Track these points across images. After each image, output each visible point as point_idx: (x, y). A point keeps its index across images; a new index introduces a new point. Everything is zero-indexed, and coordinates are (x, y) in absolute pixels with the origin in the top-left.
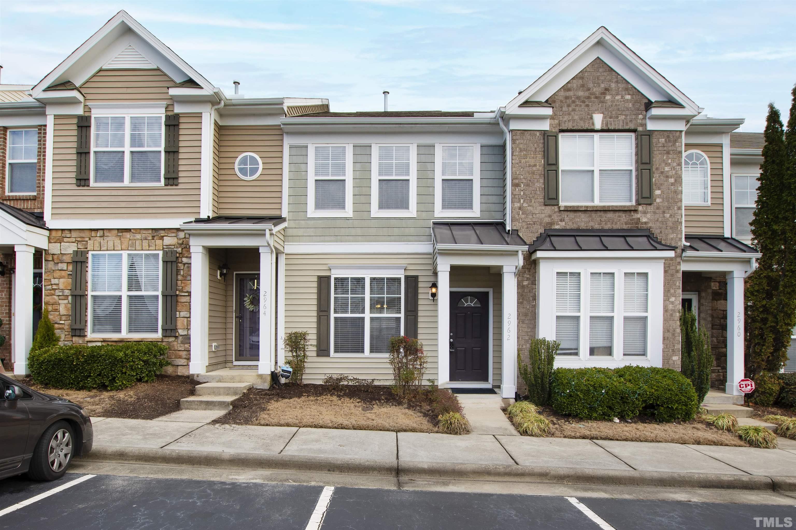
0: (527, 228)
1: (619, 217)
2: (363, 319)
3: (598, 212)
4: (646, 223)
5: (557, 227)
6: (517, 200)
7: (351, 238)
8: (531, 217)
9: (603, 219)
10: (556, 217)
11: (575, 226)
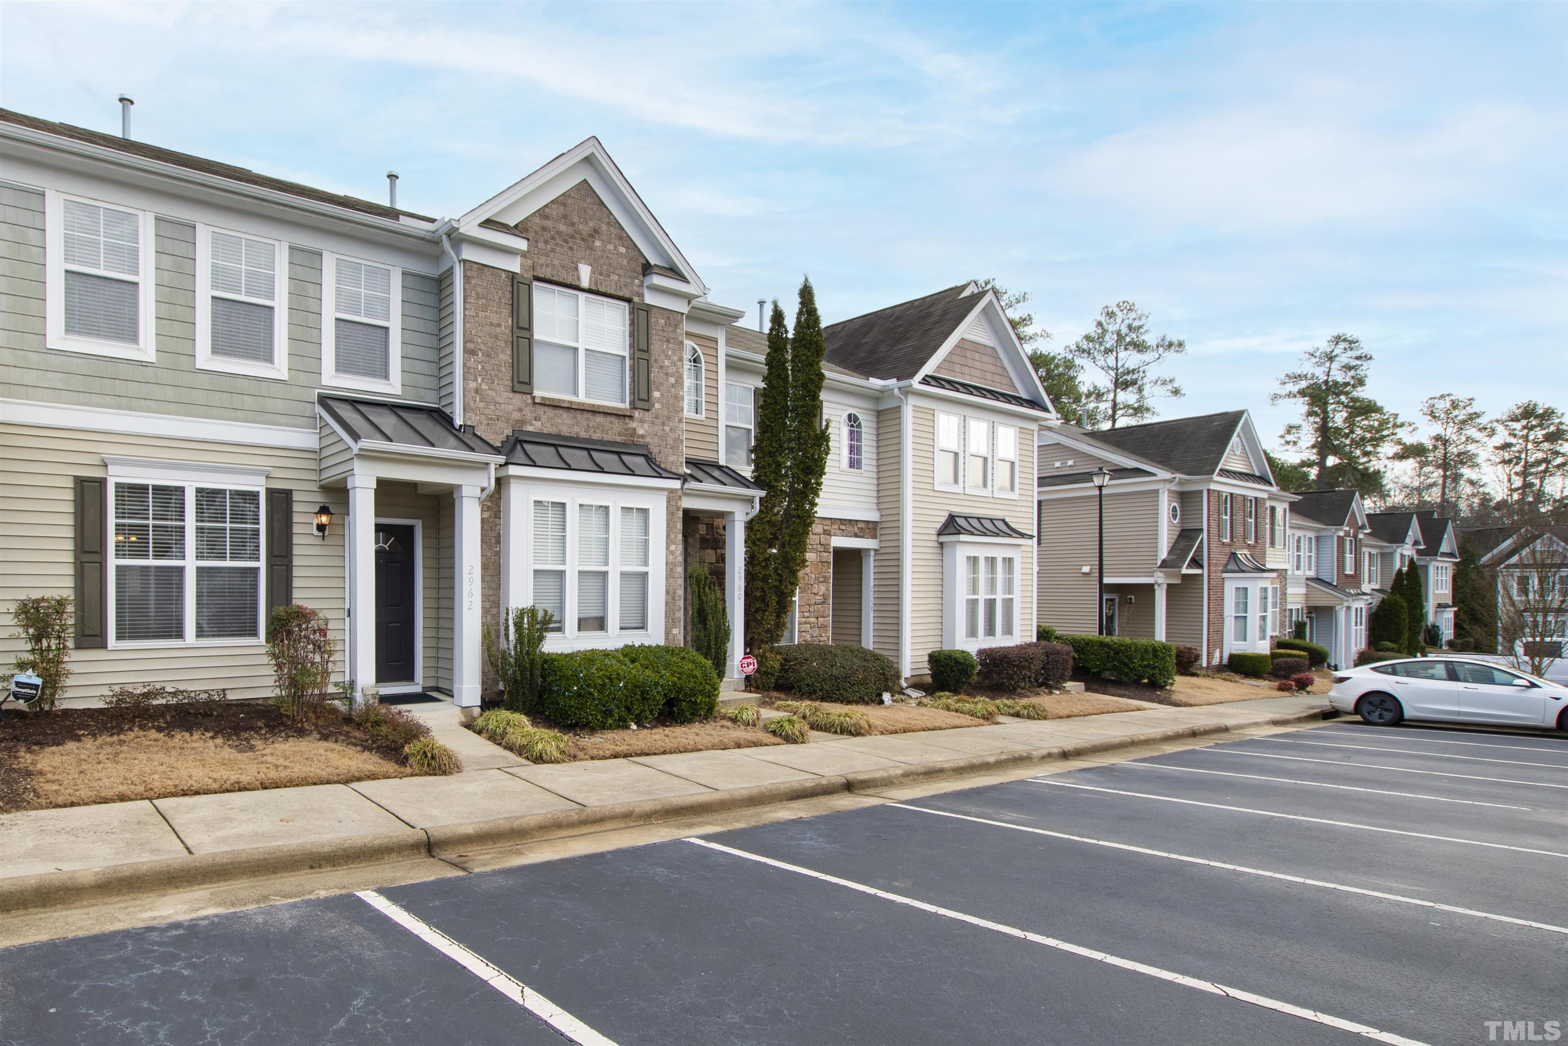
0: (488, 425)
1: (611, 423)
2: (181, 570)
3: (585, 413)
4: (643, 436)
5: (530, 429)
6: (472, 377)
7: (152, 404)
8: (493, 408)
9: (591, 425)
10: (528, 413)
11: (554, 431)
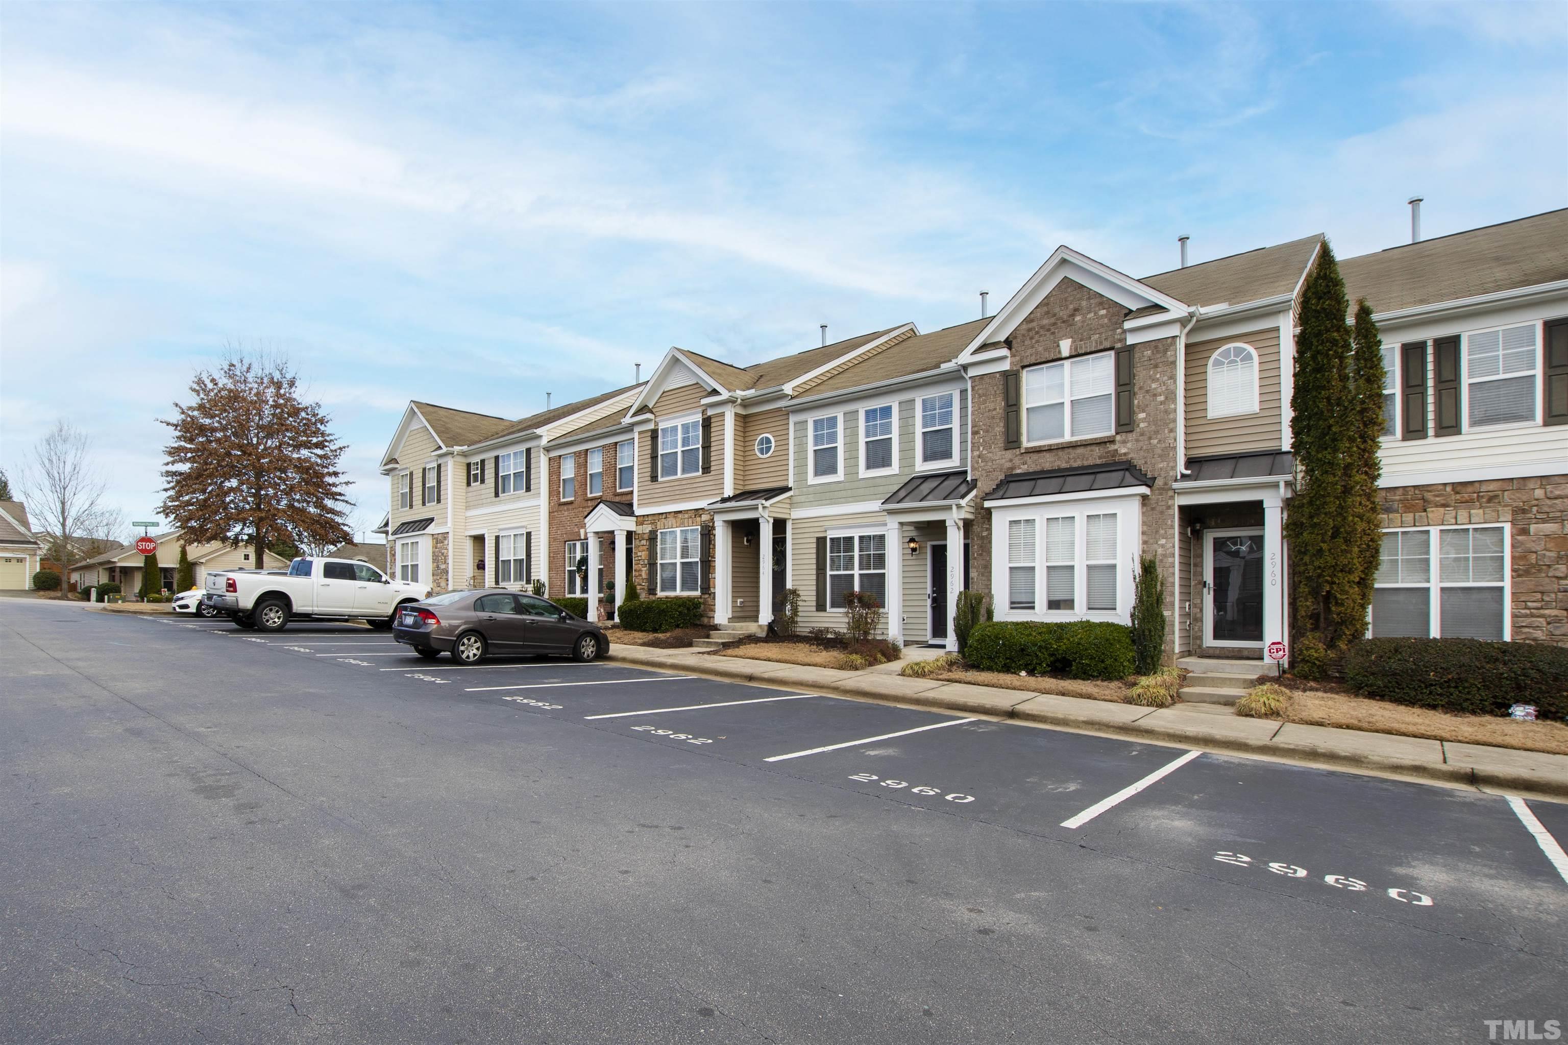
0: (987, 476)
1: (1092, 451)
2: (852, 575)
3: (1066, 449)
4: (1125, 454)
5: (1019, 471)
6: (976, 448)
7: (843, 500)
8: (990, 464)
9: (1071, 457)
10: (1017, 461)
11: (1038, 468)
